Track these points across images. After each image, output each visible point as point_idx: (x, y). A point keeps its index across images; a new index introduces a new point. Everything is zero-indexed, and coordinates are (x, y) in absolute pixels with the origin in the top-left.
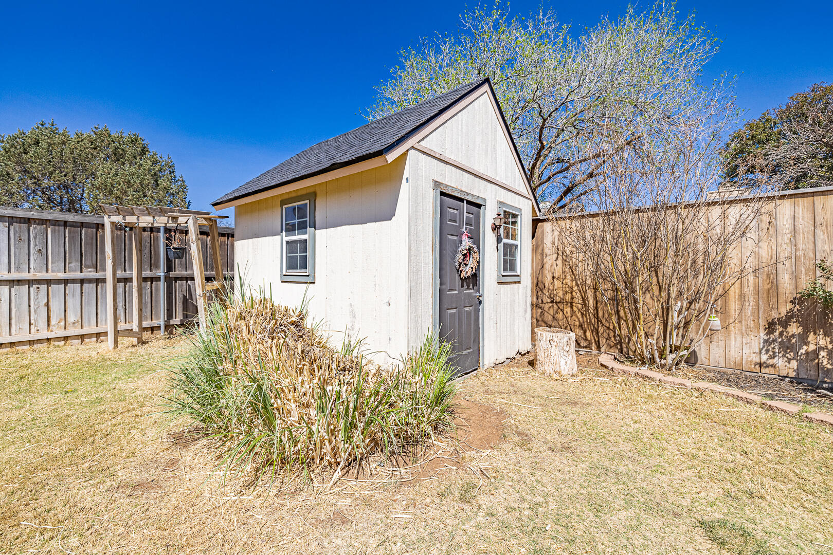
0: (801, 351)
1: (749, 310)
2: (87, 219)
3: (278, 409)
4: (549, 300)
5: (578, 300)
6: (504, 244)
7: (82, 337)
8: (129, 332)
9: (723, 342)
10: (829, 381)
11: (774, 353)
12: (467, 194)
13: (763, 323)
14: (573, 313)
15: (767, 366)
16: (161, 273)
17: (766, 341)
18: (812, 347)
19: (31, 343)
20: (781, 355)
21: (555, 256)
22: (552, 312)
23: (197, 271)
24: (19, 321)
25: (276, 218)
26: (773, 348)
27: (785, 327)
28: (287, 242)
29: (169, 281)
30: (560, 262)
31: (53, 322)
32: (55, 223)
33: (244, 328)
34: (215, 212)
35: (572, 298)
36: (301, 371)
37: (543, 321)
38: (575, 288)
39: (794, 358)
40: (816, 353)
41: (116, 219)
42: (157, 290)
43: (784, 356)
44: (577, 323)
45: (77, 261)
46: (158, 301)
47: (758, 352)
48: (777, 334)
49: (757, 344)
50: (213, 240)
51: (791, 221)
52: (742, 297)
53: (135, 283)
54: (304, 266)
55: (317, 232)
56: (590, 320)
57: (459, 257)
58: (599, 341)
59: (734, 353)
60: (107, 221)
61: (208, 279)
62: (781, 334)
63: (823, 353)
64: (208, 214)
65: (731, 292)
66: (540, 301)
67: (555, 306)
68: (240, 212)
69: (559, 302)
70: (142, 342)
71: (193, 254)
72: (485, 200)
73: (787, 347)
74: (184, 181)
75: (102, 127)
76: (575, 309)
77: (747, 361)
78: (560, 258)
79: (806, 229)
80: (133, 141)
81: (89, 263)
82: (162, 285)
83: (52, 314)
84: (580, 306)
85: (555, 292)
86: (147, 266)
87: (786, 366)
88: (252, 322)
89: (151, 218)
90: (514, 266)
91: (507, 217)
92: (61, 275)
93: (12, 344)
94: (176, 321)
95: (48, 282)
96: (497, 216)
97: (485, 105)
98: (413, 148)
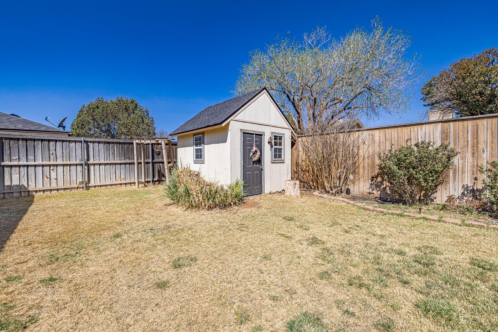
0: (381, 187)
1: (366, 172)
3: (191, 194)
4: (301, 170)
5: (311, 170)
6: (275, 148)
7: (126, 184)
8: (142, 183)
9: (358, 185)
10: (389, 198)
11: (373, 188)
12: (255, 131)
13: (370, 177)
14: (309, 175)
15: (371, 194)
16: (150, 160)
17: (371, 184)
18: (385, 186)
19: (111, 185)
20: (375, 189)
21: (303, 152)
22: (302, 175)
23: (165, 160)
24: (108, 178)
25: (192, 140)
26: (373, 187)
27: (377, 179)
28: (196, 149)
29: (153, 163)
30: (304, 154)
31: (117, 178)
32: (117, 143)
33: (182, 175)
34: (170, 138)
35: (309, 169)
36: (196, 185)
37: (299, 179)
38: (310, 165)
39: (379, 190)
40: (385, 188)
41: (138, 141)
42: (149, 167)
43: (376, 189)
44: (311, 179)
45: (123, 157)
46: (149, 171)
47: (369, 188)
48: (374, 181)
49: (368, 185)
50: (170, 147)
51: (378, 138)
52: (364, 167)
53: (143, 164)
54: (201, 158)
55: (205, 146)
56: (315, 178)
57: (251, 154)
58: (318, 186)
59: (361, 189)
60: (134, 142)
61: (169, 163)
62: (375, 181)
63: (388, 188)
64: (168, 138)
65: (360, 166)
66: (298, 170)
67: (303, 172)
68: (179, 138)
69: (304, 171)
70: (145, 186)
71: (163, 153)
72: (264, 132)
73: (377, 186)
74: (153, 118)
75: (120, 97)
76: (310, 173)
77: (366, 192)
78: (304, 152)
79: (383, 141)
80: (132, 102)
81: (127, 157)
82: (151, 165)
83: (116, 176)
84: (311, 172)
85: (303, 167)
86: (146, 158)
87: (377, 193)
88: (184, 173)
89: (150, 141)
90: (280, 156)
91: (276, 138)
92: (119, 162)
93: (106, 185)
94: (156, 179)
95: (115, 164)
96: (271, 138)
97: (264, 97)
98: (232, 120)
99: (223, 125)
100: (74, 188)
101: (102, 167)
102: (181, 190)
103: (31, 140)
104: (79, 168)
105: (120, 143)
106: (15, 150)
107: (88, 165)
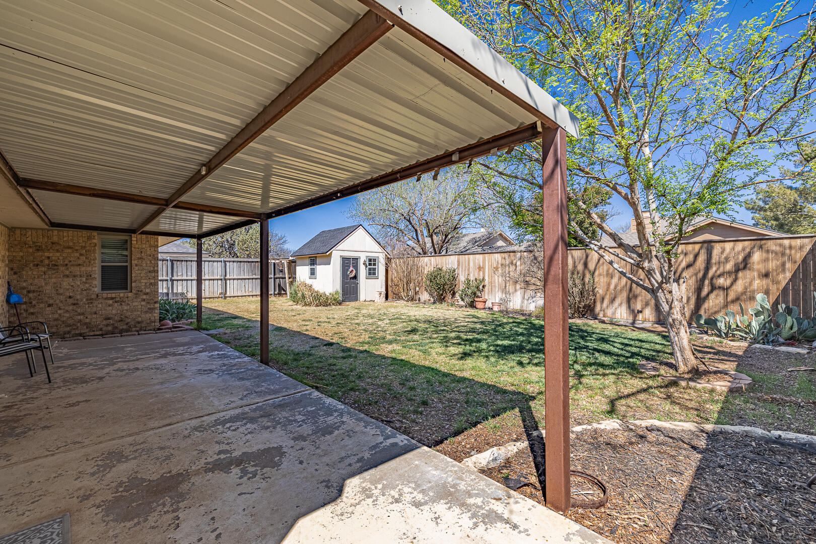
2: (254, 260)
3: (305, 297)
6: (369, 268)
7: (253, 296)
9: (424, 295)
12: (352, 257)
16: (272, 276)
19: (242, 296)
21: (395, 270)
22: (395, 288)
23: (286, 276)
24: (239, 290)
25: (308, 261)
28: (310, 268)
29: (275, 279)
30: (396, 272)
31: (246, 291)
32: (246, 262)
33: (300, 286)
34: (291, 258)
35: (399, 284)
36: (309, 292)
38: (399, 281)
42: (271, 281)
45: (251, 273)
46: (272, 286)
50: (291, 265)
54: (314, 275)
55: (317, 266)
57: (349, 272)
61: (290, 278)
64: (289, 259)
66: (392, 285)
68: (298, 259)
71: (285, 271)
76: (399, 287)
81: (254, 273)
82: (273, 280)
83: (246, 288)
85: (395, 282)
88: (302, 285)
90: (374, 274)
91: (370, 260)
92: (248, 277)
93: (238, 296)
94: (276, 293)
95: (245, 279)
96: (365, 261)
97: (360, 232)
98: (335, 249)
99: (327, 254)
100: (216, 298)
101: (235, 281)
102: (300, 295)
103: (189, 261)
104: (220, 282)
105: (249, 262)
106: (180, 269)
107: (226, 280)
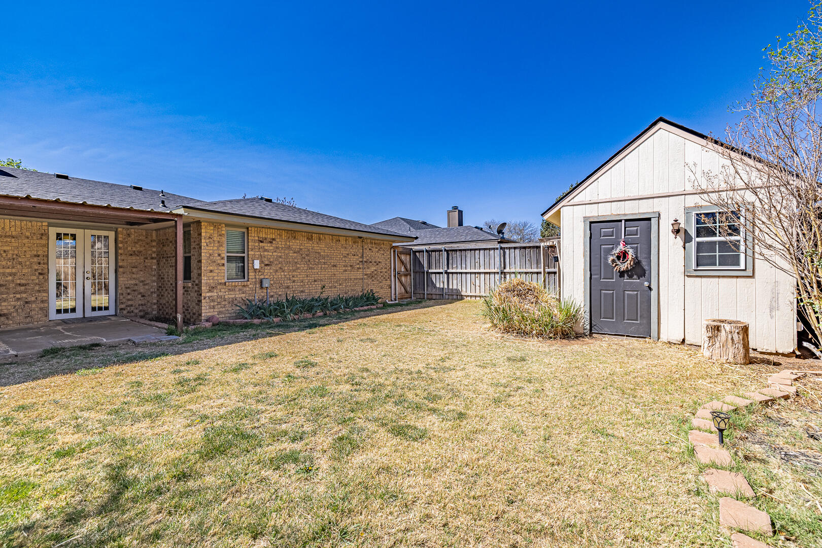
72: (658, 213)
98: (563, 206)
103: (464, 250)
105: (537, 247)
106: (455, 260)
107: (505, 274)
